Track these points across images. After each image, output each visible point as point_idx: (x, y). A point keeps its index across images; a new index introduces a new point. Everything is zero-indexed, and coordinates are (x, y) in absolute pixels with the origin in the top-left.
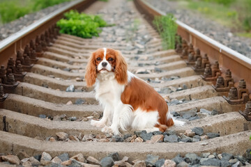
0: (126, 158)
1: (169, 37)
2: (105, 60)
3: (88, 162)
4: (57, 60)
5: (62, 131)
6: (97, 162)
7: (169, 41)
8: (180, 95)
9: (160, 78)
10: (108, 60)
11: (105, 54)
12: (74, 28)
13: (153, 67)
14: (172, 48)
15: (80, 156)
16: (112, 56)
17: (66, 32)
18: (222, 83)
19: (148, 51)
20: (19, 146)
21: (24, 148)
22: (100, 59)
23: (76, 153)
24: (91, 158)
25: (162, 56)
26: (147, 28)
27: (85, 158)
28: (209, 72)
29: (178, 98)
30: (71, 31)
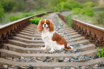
0: (52, 58)
1: (69, 23)
2: (45, 23)
3: (38, 60)
4: (29, 31)
5: (29, 51)
6: (41, 59)
7: (70, 25)
8: (72, 40)
9: (66, 36)
10: (46, 23)
11: (45, 21)
12: (36, 22)
13: (63, 33)
14: (70, 27)
15: (35, 58)
16: (48, 22)
17: (33, 23)
18: (88, 36)
19: (62, 28)
20: (12, 55)
21: (14, 55)
22: (43, 23)
23: (33, 57)
24: (39, 59)
25: (67, 29)
26: (62, 22)
27: (37, 58)
28: (83, 33)
29: (72, 41)
30: (34, 23)
